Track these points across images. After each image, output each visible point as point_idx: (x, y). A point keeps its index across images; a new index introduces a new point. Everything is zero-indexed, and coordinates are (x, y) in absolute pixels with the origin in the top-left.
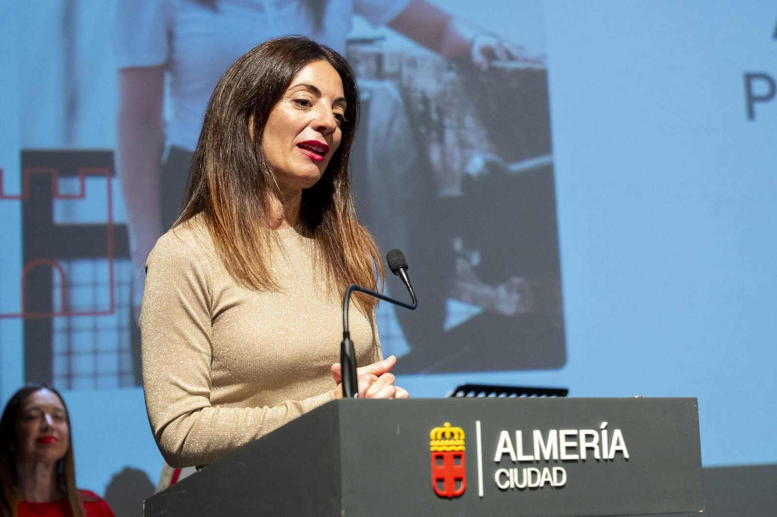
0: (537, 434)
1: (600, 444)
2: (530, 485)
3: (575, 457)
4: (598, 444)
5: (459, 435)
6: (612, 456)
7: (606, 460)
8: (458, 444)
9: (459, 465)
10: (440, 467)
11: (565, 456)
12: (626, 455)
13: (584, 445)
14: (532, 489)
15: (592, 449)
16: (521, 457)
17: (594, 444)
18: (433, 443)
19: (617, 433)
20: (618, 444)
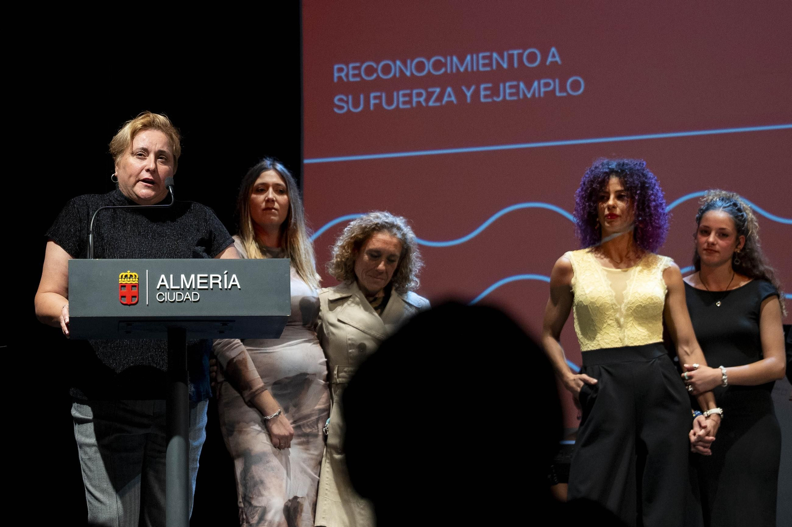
0: (183, 276)
2: (177, 300)
3: (207, 287)
4: (221, 281)
5: (135, 276)
6: (229, 287)
7: (226, 289)
8: (135, 281)
9: (135, 290)
10: (124, 290)
11: (199, 287)
12: (239, 287)
13: (212, 281)
14: (178, 302)
15: (218, 284)
16: (172, 287)
17: (218, 281)
18: (120, 280)
19: (234, 276)
20: (234, 281)
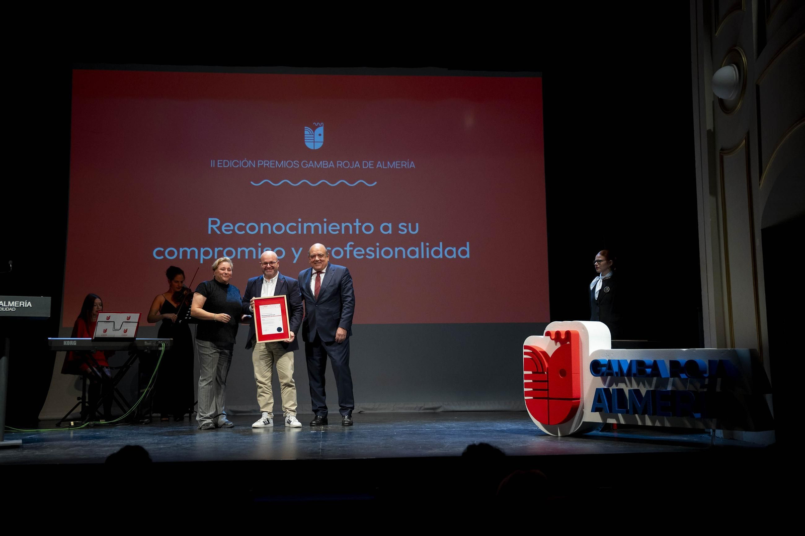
0: (9, 302)
1: (25, 304)
3: (18, 306)
6: (27, 306)
11: (15, 306)
12: (31, 307)
13: (20, 304)
14: (7, 311)
16: (5, 306)
17: (23, 304)
20: (29, 304)
